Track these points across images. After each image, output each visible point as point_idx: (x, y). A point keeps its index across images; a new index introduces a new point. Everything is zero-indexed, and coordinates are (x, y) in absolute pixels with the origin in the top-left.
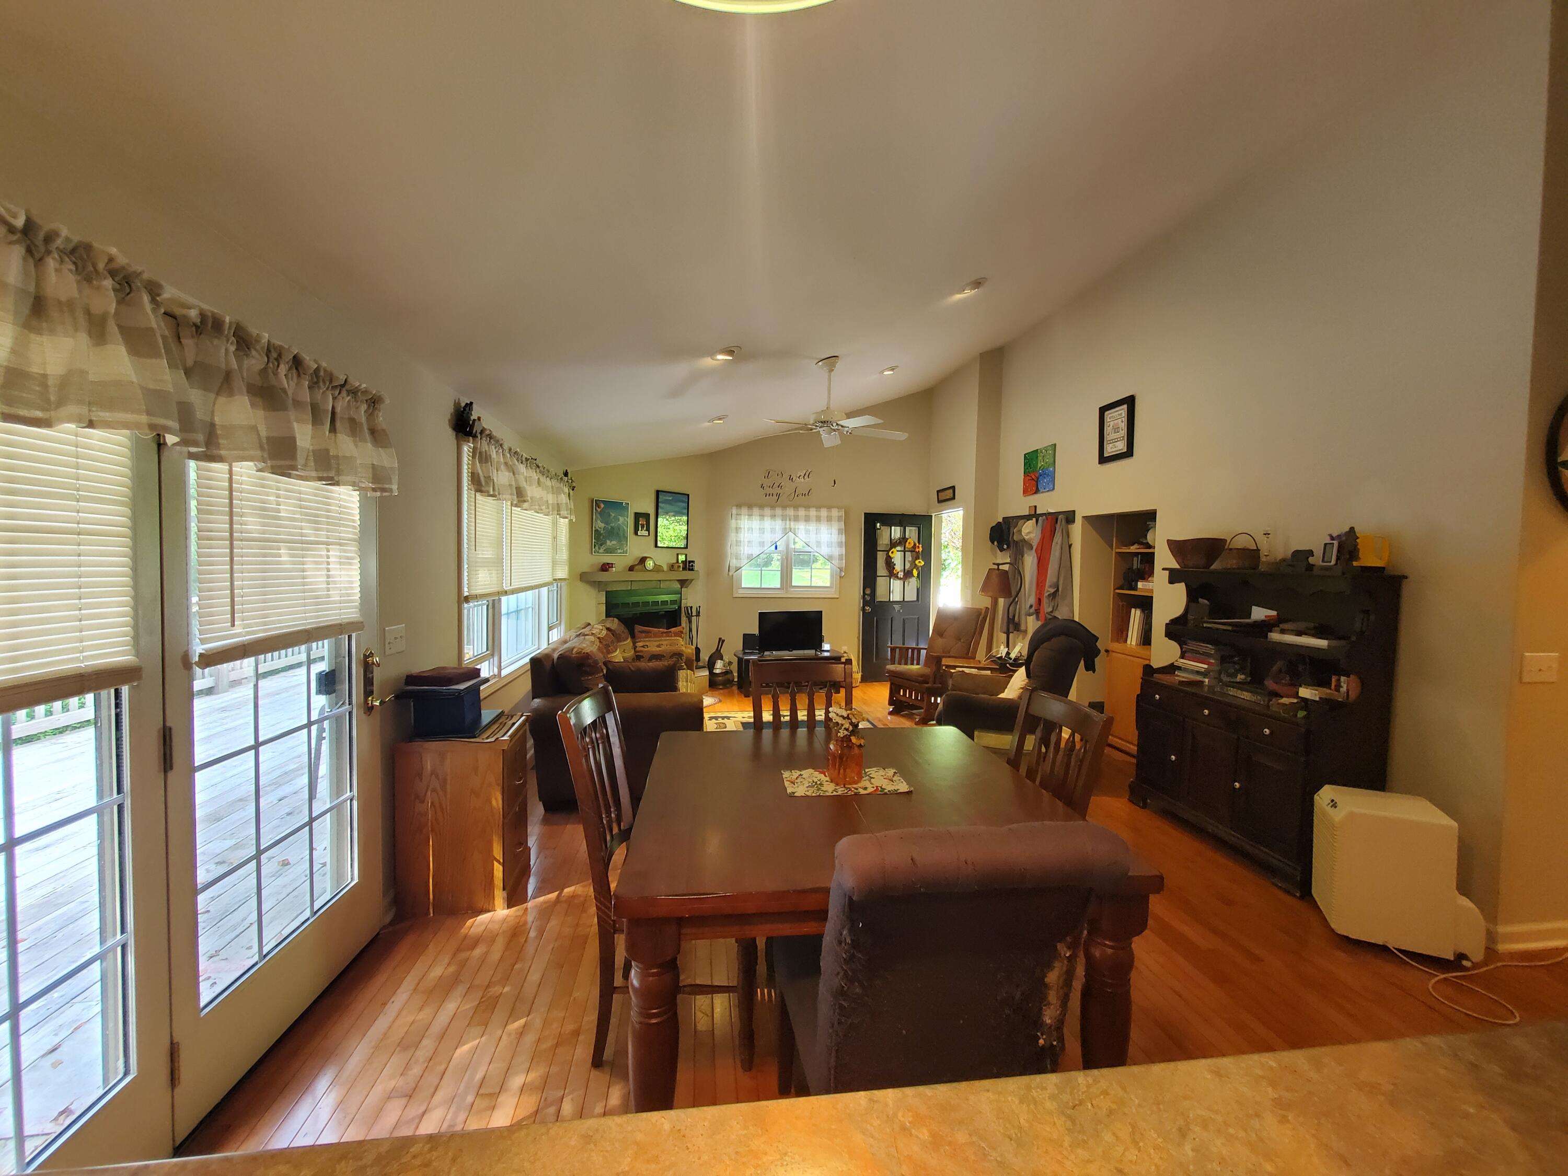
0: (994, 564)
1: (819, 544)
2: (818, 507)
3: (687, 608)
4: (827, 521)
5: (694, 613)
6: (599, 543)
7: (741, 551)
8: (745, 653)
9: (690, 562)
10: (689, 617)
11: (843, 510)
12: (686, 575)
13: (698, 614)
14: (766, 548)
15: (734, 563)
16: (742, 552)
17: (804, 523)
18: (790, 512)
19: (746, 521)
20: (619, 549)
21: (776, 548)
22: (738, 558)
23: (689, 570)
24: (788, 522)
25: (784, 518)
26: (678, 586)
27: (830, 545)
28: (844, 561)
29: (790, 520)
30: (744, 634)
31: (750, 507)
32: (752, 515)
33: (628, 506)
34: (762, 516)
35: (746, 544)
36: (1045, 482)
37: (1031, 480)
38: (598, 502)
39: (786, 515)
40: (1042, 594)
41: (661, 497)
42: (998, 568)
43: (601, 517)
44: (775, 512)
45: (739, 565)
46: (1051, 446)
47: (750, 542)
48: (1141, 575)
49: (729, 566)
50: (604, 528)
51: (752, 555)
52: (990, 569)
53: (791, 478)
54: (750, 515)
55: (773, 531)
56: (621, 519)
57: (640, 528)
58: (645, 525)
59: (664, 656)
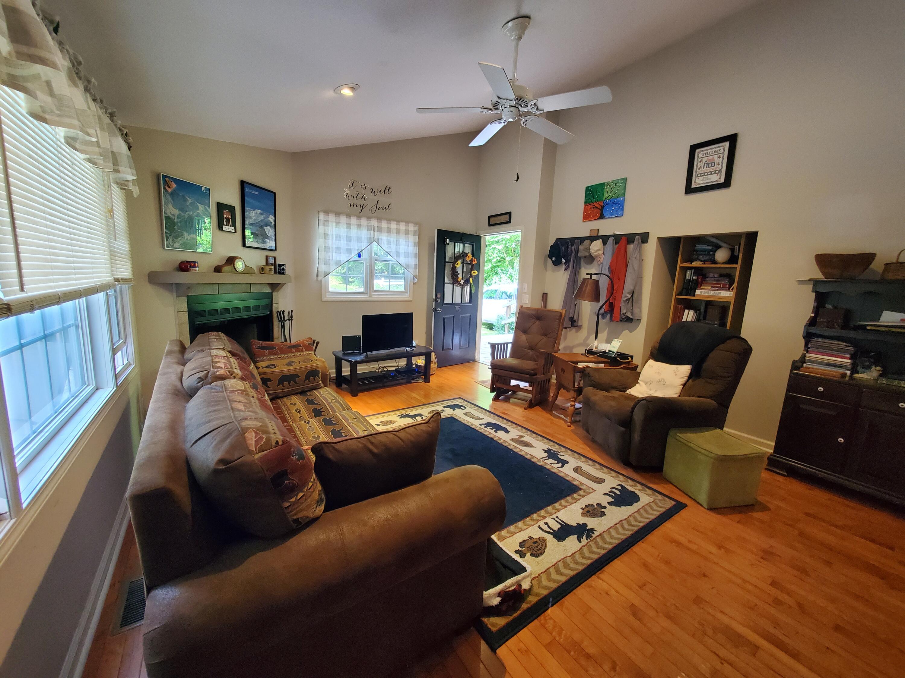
0: (587, 274)
1: (398, 254)
2: (398, 222)
3: (280, 312)
4: (405, 234)
5: (286, 318)
6: (171, 234)
7: (329, 257)
8: (344, 354)
9: (280, 265)
10: (282, 321)
11: (418, 225)
12: (277, 279)
13: (291, 318)
14: (353, 255)
15: (323, 268)
16: (331, 258)
17: (386, 234)
18: (374, 223)
19: (334, 228)
21: (360, 256)
22: (327, 263)
23: (280, 273)
24: (372, 232)
25: (369, 228)
26: (268, 290)
27: (407, 255)
28: (418, 270)
29: (374, 231)
30: (343, 336)
31: (338, 214)
32: (339, 223)
33: (208, 192)
34: (349, 225)
35: (335, 251)
36: (612, 210)
37: (594, 208)
38: (167, 179)
39: (371, 226)
40: (615, 299)
41: (247, 189)
42: (591, 278)
43: (173, 200)
44: (361, 222)
45: (327, 270)
46: (621, 180)
47: (338, 249)
48: (696, 285)
49: (318, 271)
50: (179, 216)
51: (340, 261)
52: (585, 279)
53: (373, 191)
54: (338, 223)
55: (359, 239)
56: (201, 208)
57: (225, 223)
58: (231, 220)
59: (298, 376)
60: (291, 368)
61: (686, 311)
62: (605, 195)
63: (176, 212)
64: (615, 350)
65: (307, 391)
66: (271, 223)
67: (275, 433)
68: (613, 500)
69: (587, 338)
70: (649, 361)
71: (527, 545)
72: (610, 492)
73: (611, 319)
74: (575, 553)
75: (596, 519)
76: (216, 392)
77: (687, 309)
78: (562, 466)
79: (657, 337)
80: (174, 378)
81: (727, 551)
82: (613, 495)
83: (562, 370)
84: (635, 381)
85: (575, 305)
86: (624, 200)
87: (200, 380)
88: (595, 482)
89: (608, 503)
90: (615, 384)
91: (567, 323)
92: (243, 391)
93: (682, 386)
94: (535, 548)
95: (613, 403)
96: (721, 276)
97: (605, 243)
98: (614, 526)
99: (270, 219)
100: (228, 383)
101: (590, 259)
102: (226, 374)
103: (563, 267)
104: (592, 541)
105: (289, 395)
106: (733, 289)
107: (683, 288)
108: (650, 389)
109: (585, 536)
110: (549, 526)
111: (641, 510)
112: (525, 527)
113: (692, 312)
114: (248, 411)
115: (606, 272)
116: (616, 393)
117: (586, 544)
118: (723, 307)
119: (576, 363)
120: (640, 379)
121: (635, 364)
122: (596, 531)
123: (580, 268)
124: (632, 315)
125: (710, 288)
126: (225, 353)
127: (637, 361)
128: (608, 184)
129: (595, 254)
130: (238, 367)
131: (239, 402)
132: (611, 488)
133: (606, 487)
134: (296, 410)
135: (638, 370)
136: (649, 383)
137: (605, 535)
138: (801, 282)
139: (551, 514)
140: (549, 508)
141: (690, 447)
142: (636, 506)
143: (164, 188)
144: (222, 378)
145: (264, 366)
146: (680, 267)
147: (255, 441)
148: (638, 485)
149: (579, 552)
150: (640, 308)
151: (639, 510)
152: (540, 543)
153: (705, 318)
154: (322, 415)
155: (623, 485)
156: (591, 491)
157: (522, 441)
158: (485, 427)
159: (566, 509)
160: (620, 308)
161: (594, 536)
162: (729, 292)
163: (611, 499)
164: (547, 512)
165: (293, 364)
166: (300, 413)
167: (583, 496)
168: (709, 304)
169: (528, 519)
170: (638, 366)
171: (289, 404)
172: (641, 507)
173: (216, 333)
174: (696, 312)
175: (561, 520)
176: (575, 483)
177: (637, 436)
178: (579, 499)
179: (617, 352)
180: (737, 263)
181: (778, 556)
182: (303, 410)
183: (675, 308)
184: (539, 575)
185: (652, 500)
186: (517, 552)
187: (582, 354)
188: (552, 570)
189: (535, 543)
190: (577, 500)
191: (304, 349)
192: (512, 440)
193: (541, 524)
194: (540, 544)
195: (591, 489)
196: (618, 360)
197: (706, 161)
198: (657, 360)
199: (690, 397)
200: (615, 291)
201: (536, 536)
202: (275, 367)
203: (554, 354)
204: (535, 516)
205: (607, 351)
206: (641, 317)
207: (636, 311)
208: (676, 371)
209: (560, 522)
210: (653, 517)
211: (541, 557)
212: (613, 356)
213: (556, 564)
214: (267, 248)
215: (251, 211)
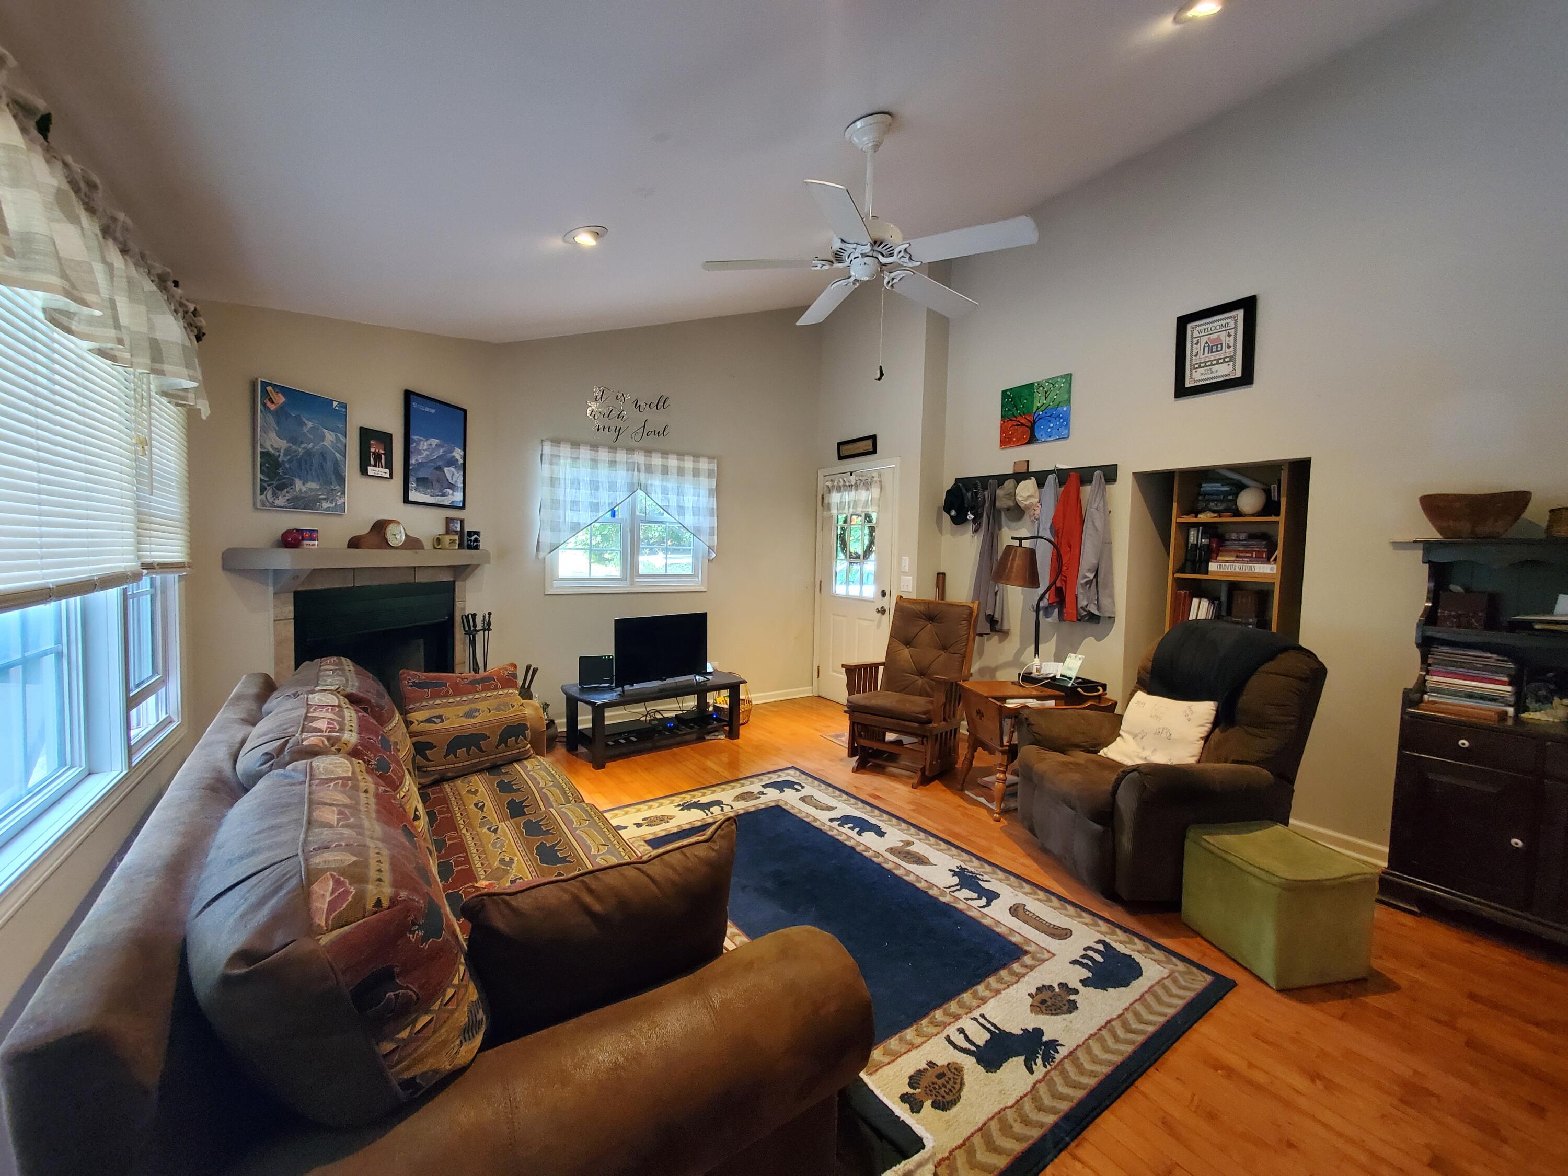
0: (1013, 538)
1: (681, 509)
2: (681, 455)
3: (467, 617)
4: (694, 476)
5: (479, 627)
6: (274, 483)
7: (559, 518)
8: (582, 690)
9: (470, 534)
10: (471, 633)
11: (715, 461)
12: (464, 557)
13: (487, 627)
14: (601, 514)
15: (548, 538)
16: (562, 520)
17: (659, 477)
18: (640, 458)
19: (568, 468)
20: (325, 500)
21: (614, 515)
22: (555, 528)
23: (469, 547)
24: (636, 473)
25: (630, 467)
26: (447, 577)
27: (696, 512)
28: (716, 537)
29: (639, 471)
30: (580, 658)
31: (575, 444)
32: (578, 458)
33: (344, 410)
34: (595, 462)
35: (569, 506)
36: (1050, 428)
37: (1017, 425)
38: (269, 388)
39: (634, 463)
40: (1065, 581)
41: (414, 405)
42: (1020, 545)
43: (278, 423)
44: (615, 457)
45: (555, 541)
46: (1061, 377)
47: (575, 503)
48: (1209, 554)
49: (538, 542)
50: (287, 452)
51: (579, 524)
52: (1009, 547)
53: (638, 405)
54: (575, 459)
55: (612, 487)
56: (329, 436)
57: (372, 462)
58: (383, 457)
59: (485, 737)
60: (473, 721)
61: (1195, 601)
62: (1037, 404)
63: (283, 444)
64: (1073, 674)
65: (502, 765)
66: (457, 460)
67: (380, 880)
68: (1090, 975)
69: (1020, 652)
70: (1136, 694)
71: (924, 1082)
72: (1084, 957)
73: (1061, 618)
74: (1021, 1098)
75: (1060, 1017)
76: (291, 785)
77: (1196, 597)
78: (988, 904)
79: (1147, 649)
80: (221, 754)
81: (1330, 1086)
82: (1090, 963)
83: (979, 712)
84: (1114, 734)
85: (996, 593)
86: (1069, 409)
87: (269, 757)
88: (1053, 936)
89: (1081, 981)
90: (1079, 739)
91: (984, 626)
92: (348, 779)
93: (1202, 742)
94: (940, 1088)
95: (1076, 776)
96: (1252, 537)
97: (1041, 484)
98: (1096, 1034)
99: (454, 454)
100: (321, 764)
101: (1017, 512)
102: (321, 745)
103: (971, 527)
104: (1055, 1068)
105: (467, 774)
106: (1275, 560)
107: (1186, 560)
108: (1143, 748)
109: (1040, 1057)
110: (966, 1037)
111: (1146, 996)
112: (920, 1040)
113: (1205, 603)
114: (342, 826)
115: (1048, 534)
116: (1081, 757)
117: (1044, 1077)
118: (1262, 594)
119: (1004, 699)
120: (1122, 727)
121: (1111, 700)
122: (1062, 1045)
123: (1000, 528)
124: (1098, 609)
125: (1233, 559)
126: (338, 698)
127: (1114, 693)
128: (1040, 385)
129: (1025, 503)
130: (355, 728)
131: (331, 805)
132: (1086, 949)
133: (1073, 948)
134: (476, 805)
135: (1118, 711)
136: (1140, 736)
137: (1081, 1055)
138: (1399, 546)
139: (970, 1010)
140: (966, 996)
141: (1230, 862)
142: (1138, 987)
143: (264, 404)
144: (312, 752)
145: (421, 719)
146: (1177, 523)
147: (330, 903)
148: (1136, 940)
149: (1029, 1096)
150: (1112, 596)
151: (1142, 996)
152: (951, 1075)
153: (1229, 612)
154: (524, 814)
155: (1108, 941)
156: (1046, 955)
157: (909, 853)
158: (839, 825)
159: (999, 996)
160: (1077, 598)
161: (1058, 1057)
162: (1269, 566)
163: (1086, 974)
164: (962, 1005)
165: (477, 714)
166: (482, 811)
167: (1032, 968)
168: (1234, 587)
169: (924, 1022)
170: (1116, 703)
171: (464, 793)
172: (1146, 989)
173: (335, 658)
174: (1213, 603)
175: (989, 1022)
176: (1015, 939)
177: (1126, 842)
178: (1024, 975)
179: (1077, 678)
180: (1278, 514)
181: (1433, 1095)
182: (489, 804)
183: (1176, 597)
184: (951, 1153)
185: (1166, 973)
186: (904, 1098)
187: (1013, 683)
188: (977, 1140)
189: (940, 1076)
190: (1020, 976)
191: (499, 684)
192: (891, 850)
193: (952, 1031)
194: (949, 1079)
195: (1046, 952)
196: (1078, 692)
197: (1207, 343)
198: (1150, 692)
199: (1218, 762)
200: (1064, 568)
201: (941, 1061)
202: (442, 721)
203: (961, 683)
204: (938, 1014)
205: (1058, 677)
206: (1114, 613)
207: (1105, 601)
208: (1188, 712)
209: (989, 1026)
210: (1171, 1012)
211: (954, 1110)
212: (1070, 685)
213: (985, 1124)
214: (448, 503)
215: (421, 440)
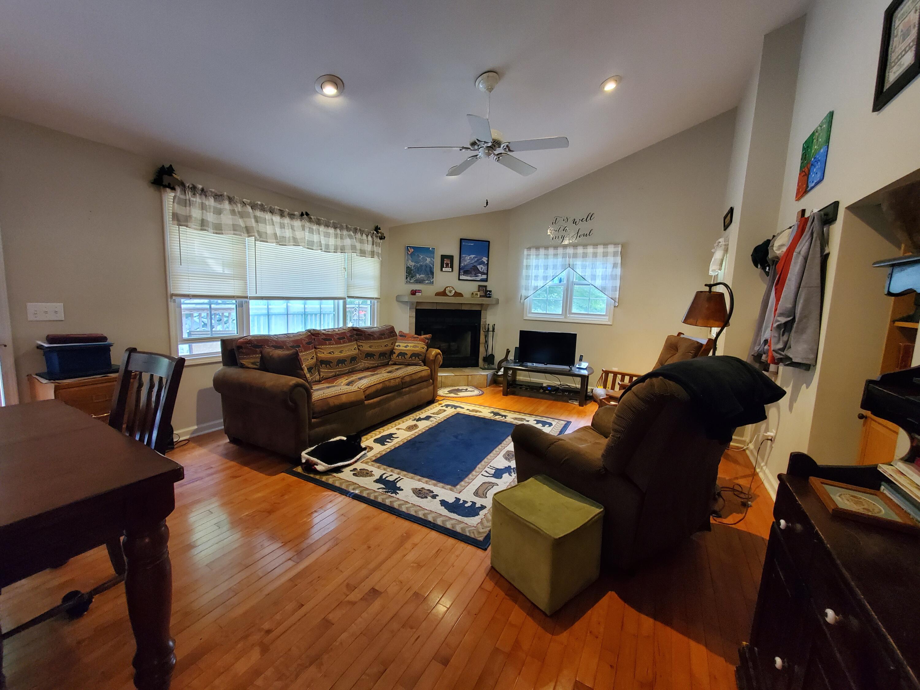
0: (706, 285)
1: (594, 277)
2: (595, 245)
3: (486, 325)
4: (604, 257)
5: (491, 329)
6: (410, 276)
7: (528, 284)
9: (488, 291)
10: (487, 331)
11: (620, 246)
12: (485, 300)
13: (494, 330)
14: (548, 281)
15: (523, 293)
16: (530, 285)
17: (581, 259)
18: (570, 251)
19: (534, 260)
20: (427, 280)
22: (526, 289)
23: (487, 297)
24: (567, 259)
25: (564, 256)
26: (478, 309)
27: (604, 278)
28: (618, 292)
29: (569, 257)
31: (537, 248)
32: (539, 255)
33: (436, 250)
34: (546, 256)
35: (534, 279)
36: (814, 173)
37: (804, 175)
38: (409, 248)
39: (567, 254)
41: (464, 243)
42: (709, 291)
43: (411, 257)
44: (557, 252)
46: (829, 115)
49: (521, 295)
50: (414, 266)
51: (537, 286)
53: (575, 222)
54: (537, 255)
55: (555, 267)
56: (428, 260)
57: (445, 266)
58: (450, 264)
59: (407, 354)
62: (813, 151)
63: (413, 264)
65: (411, 365)
66: (485, 262)
78: (488, 476)
88: (476, 493)
89: (443, 500)
99: (483, 260)
109: (387, 490)
122: (396, 495)
129: (779, 252)
143: (407, 253)
155: (487, 508)
191: (418, 340)
192: (509, 451)
214: (479, 280)
215: (466, 256)
